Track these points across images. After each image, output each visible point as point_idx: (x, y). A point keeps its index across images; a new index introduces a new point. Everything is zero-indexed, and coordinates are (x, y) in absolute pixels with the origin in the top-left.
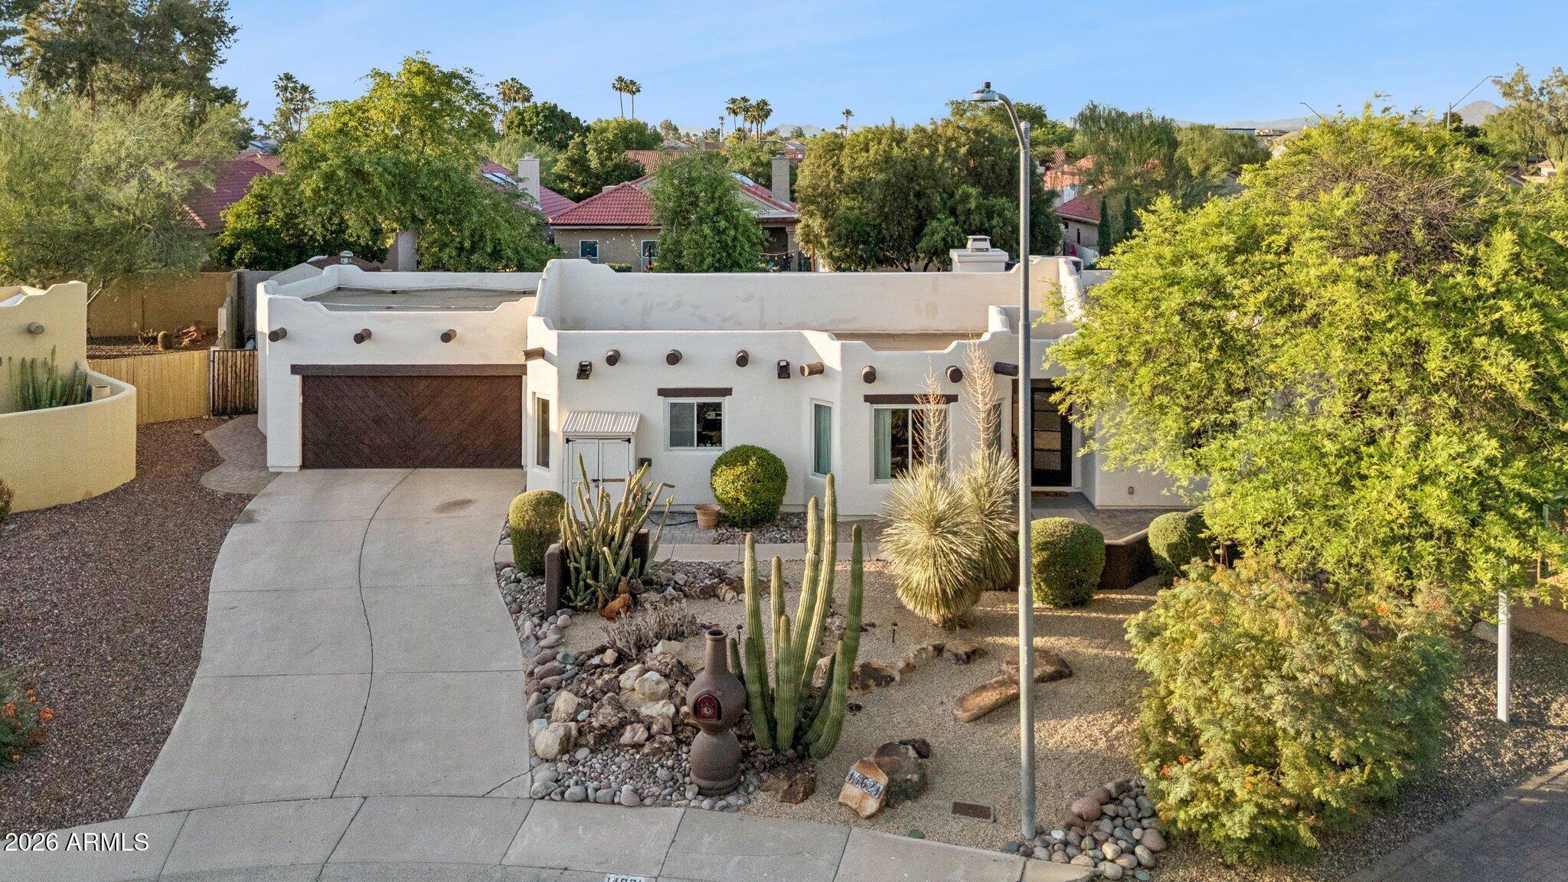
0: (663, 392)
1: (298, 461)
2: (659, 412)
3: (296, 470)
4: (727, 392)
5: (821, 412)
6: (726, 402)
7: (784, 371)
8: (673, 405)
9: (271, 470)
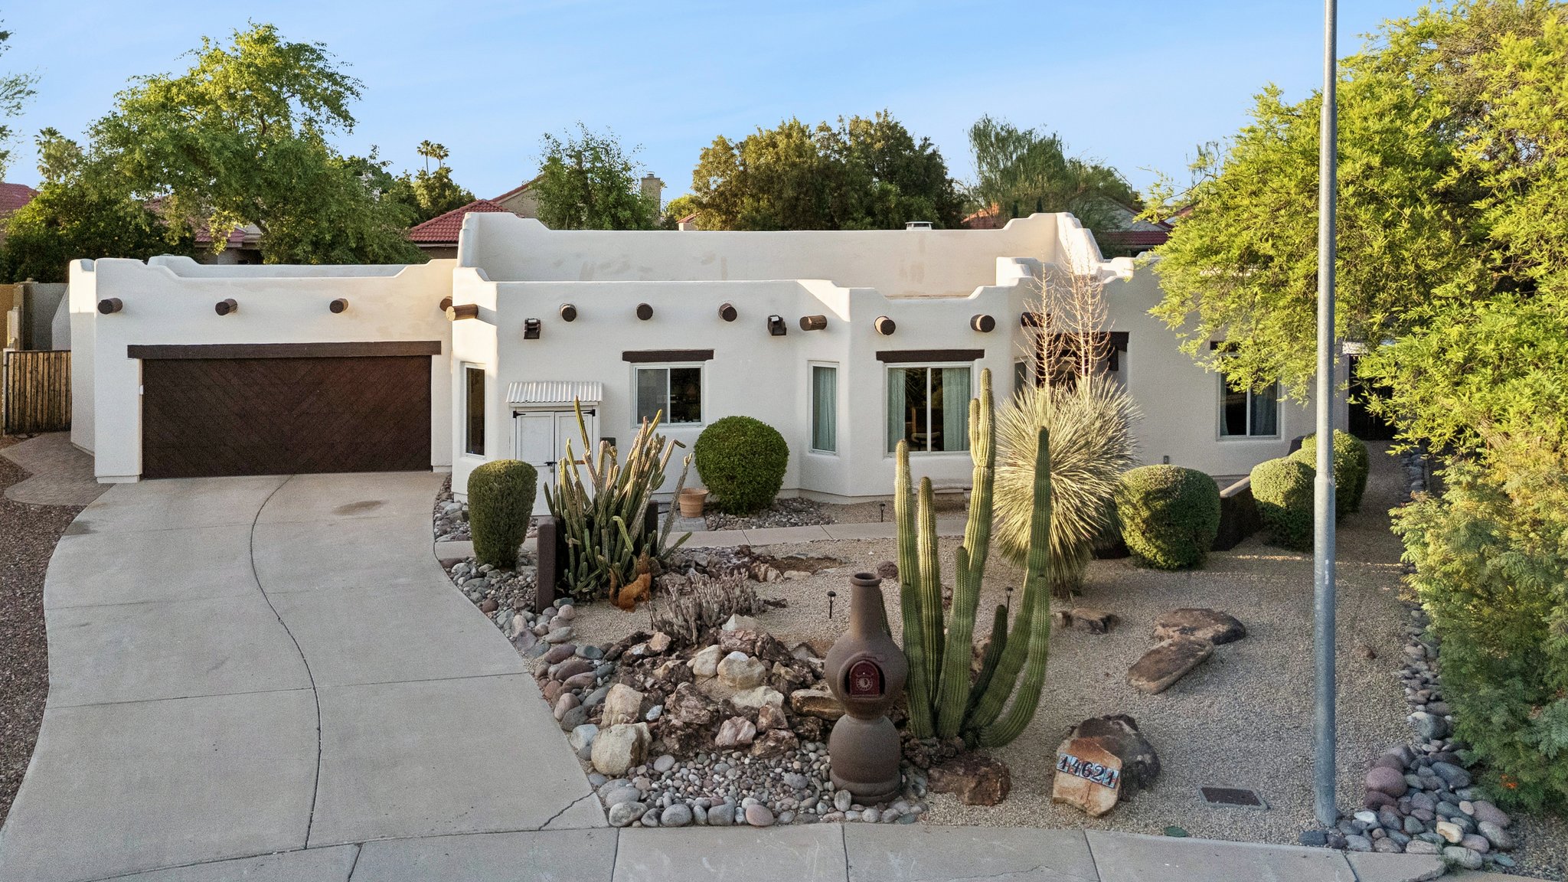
0: (630, 357)
1: (137, 469)
2: (624, 380)
3: (135, 480)
4: (707, 355)
5: (822, 375)
6: (706, 368)
7: (777, 328)
8: (642, 372)
9: (100, 481)
